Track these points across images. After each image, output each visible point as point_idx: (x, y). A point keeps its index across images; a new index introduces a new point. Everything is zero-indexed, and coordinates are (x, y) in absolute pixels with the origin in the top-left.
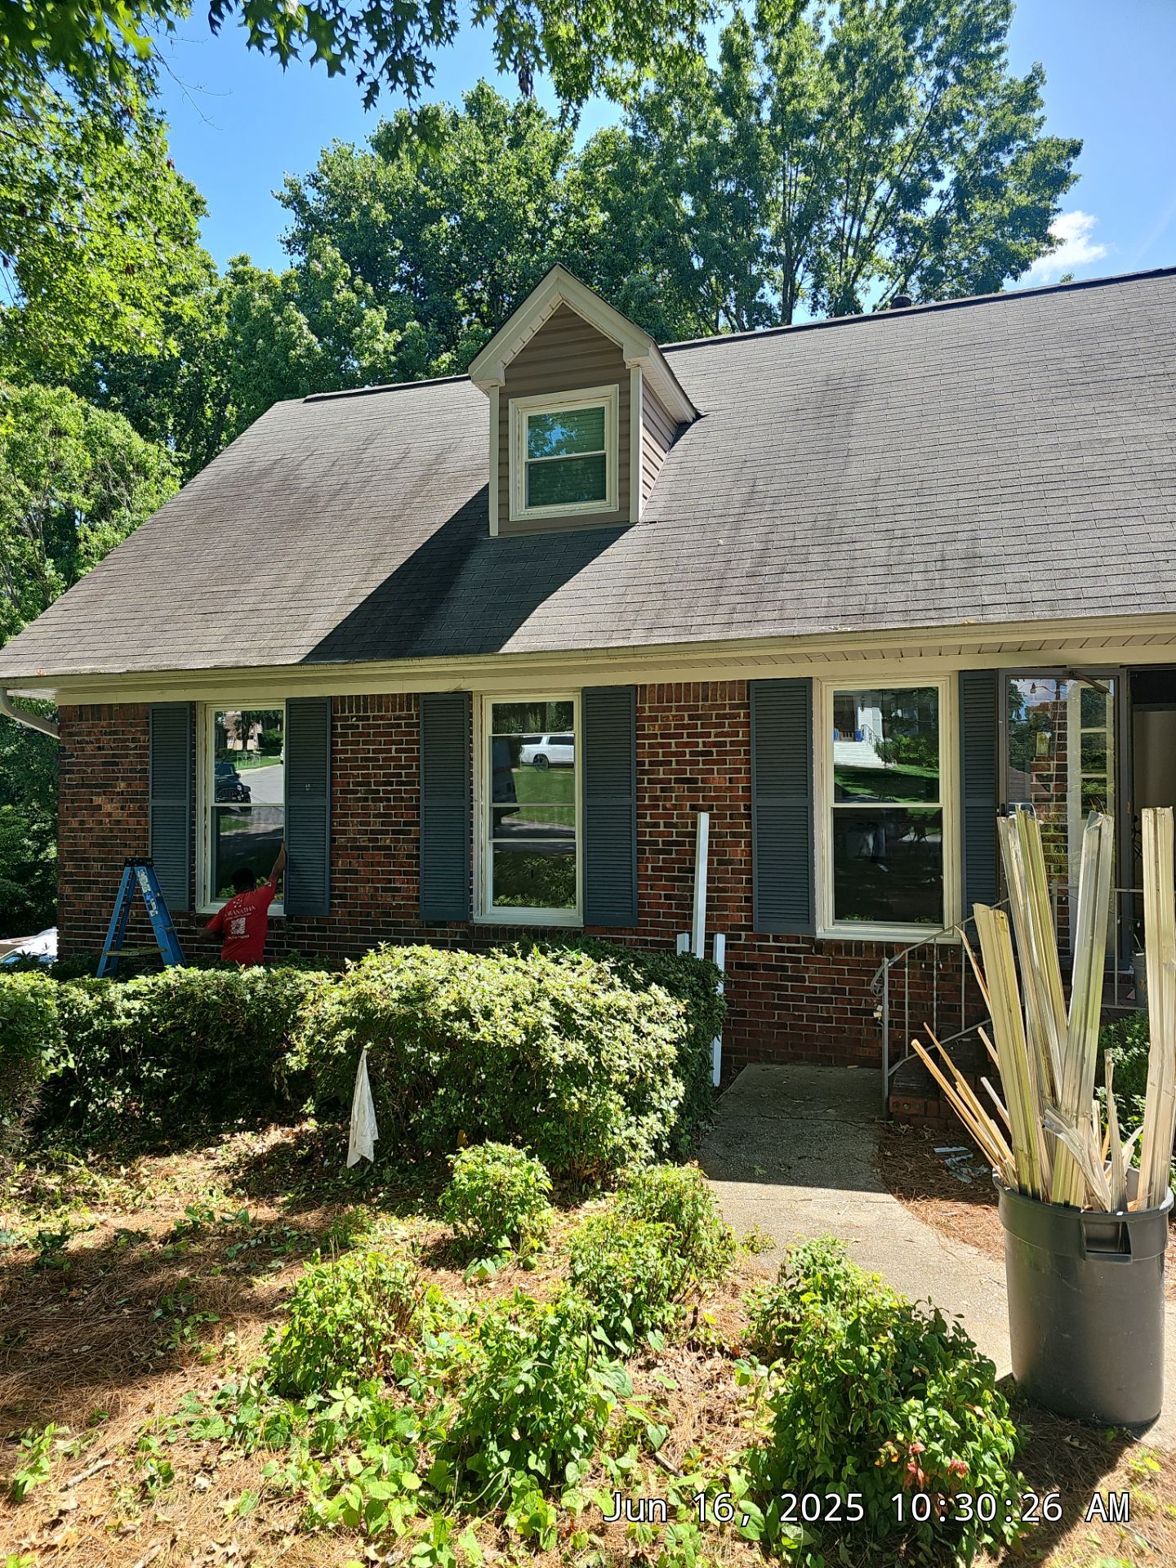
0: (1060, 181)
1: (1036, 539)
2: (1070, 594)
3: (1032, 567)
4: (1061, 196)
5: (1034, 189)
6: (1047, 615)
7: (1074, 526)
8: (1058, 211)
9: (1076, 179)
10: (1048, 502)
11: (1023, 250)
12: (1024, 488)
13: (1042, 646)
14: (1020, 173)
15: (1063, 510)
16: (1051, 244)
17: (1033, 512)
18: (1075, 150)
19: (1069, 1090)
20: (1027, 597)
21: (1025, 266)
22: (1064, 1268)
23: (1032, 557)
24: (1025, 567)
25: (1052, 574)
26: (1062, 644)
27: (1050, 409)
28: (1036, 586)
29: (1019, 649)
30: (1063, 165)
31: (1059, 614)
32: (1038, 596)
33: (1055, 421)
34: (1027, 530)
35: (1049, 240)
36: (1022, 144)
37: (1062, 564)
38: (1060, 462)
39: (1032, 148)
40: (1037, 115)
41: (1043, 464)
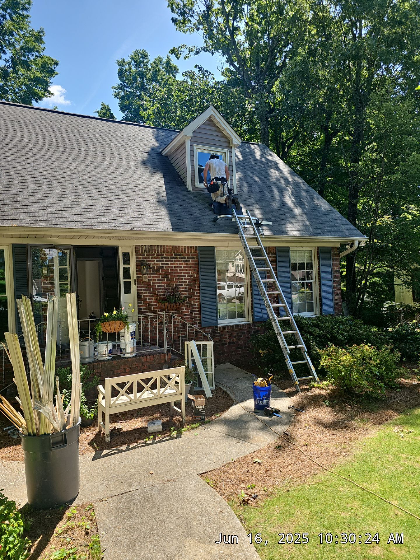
0: (51, 72)
1: (41, 198)
2: (53, 219)
3: (39, 208)
4: (52, 78)
5: (42, 72)
6: (44, 226)
7: (54, 196)
8: (52, 83)
9: (57, 74)
10: (45, 186)
11: (39, 93)
12: (36, 179)
13: (43, 236)
14: (37, 64)
15: (50, 189)
16: (49, 94)
17: (39, 188)
18: (56, 64)
19: (45, 394)
20: (37, 218)
21: (40, 98)
22: (45, 456)
23: (39, 204)
24: (36, 208)
25: (46, 212)
26: (51, 236)
27: (45, 152)
28: (40, 215)
29: (35, 237)
30: (52, 67)
31: (48, 226)
32: (41, 219)
33: (47, 157)
34: (37, 194)
35: (49, 92)
36: (38, 54)
37: (50, 208)
38: (49, 172)
39: (41, 57)
40: (42, 46)
41: (43, 172)
